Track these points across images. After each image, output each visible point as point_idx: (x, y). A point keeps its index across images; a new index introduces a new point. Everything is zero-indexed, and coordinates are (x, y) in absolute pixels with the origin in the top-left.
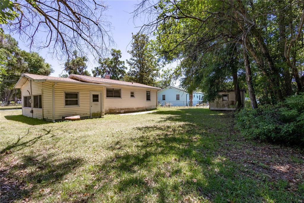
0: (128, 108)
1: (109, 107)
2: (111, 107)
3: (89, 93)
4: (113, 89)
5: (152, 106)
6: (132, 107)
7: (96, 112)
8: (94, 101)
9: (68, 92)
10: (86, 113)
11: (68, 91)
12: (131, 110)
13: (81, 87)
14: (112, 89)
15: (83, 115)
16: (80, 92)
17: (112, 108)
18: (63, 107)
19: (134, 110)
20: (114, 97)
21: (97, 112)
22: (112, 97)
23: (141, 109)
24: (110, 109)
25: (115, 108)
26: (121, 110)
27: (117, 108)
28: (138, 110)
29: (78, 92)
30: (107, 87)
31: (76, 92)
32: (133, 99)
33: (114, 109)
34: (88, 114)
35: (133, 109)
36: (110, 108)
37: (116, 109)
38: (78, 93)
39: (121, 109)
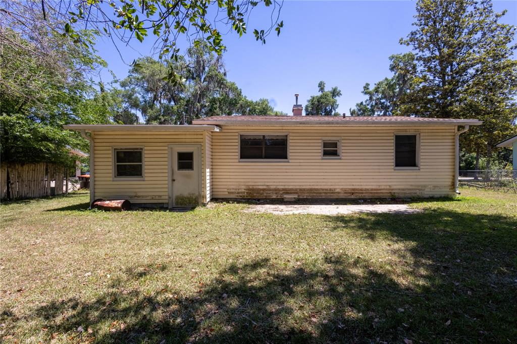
0: (311, 189)
1: (247, 184)
2: (253, 184)
3: (166, 148)
4: (264, 136)
5: (425, 186)
6: (332, 187)
7: (186, 194)
8: (181, 166)
9: (121, 149)
10: (161, 196)
11: (122, 147)
12: (323, 196)
13: (148, 137)
14: (262, 137)
15: (153, 199)
16: (146, 148)
17: (255, 187)
18: (111, 179)
19: (335, 196)
20: (266, 158)
21: (189, 194)
22: (261, 158)
23: (367, 196)
24: (248, 189)
25: (265, 187)
26: (287, 193)
27: (272, 187)
28: (353, 197)
29: (141, 147)
30: (242, 133)
31: (137, 149)
32: (331, 162)
33: (264, 190)
34: (163, 198)
35: (332, 191)
36: (251, 187)
37: (270, 190)
38: (142, 149)
39: (287, 191)
